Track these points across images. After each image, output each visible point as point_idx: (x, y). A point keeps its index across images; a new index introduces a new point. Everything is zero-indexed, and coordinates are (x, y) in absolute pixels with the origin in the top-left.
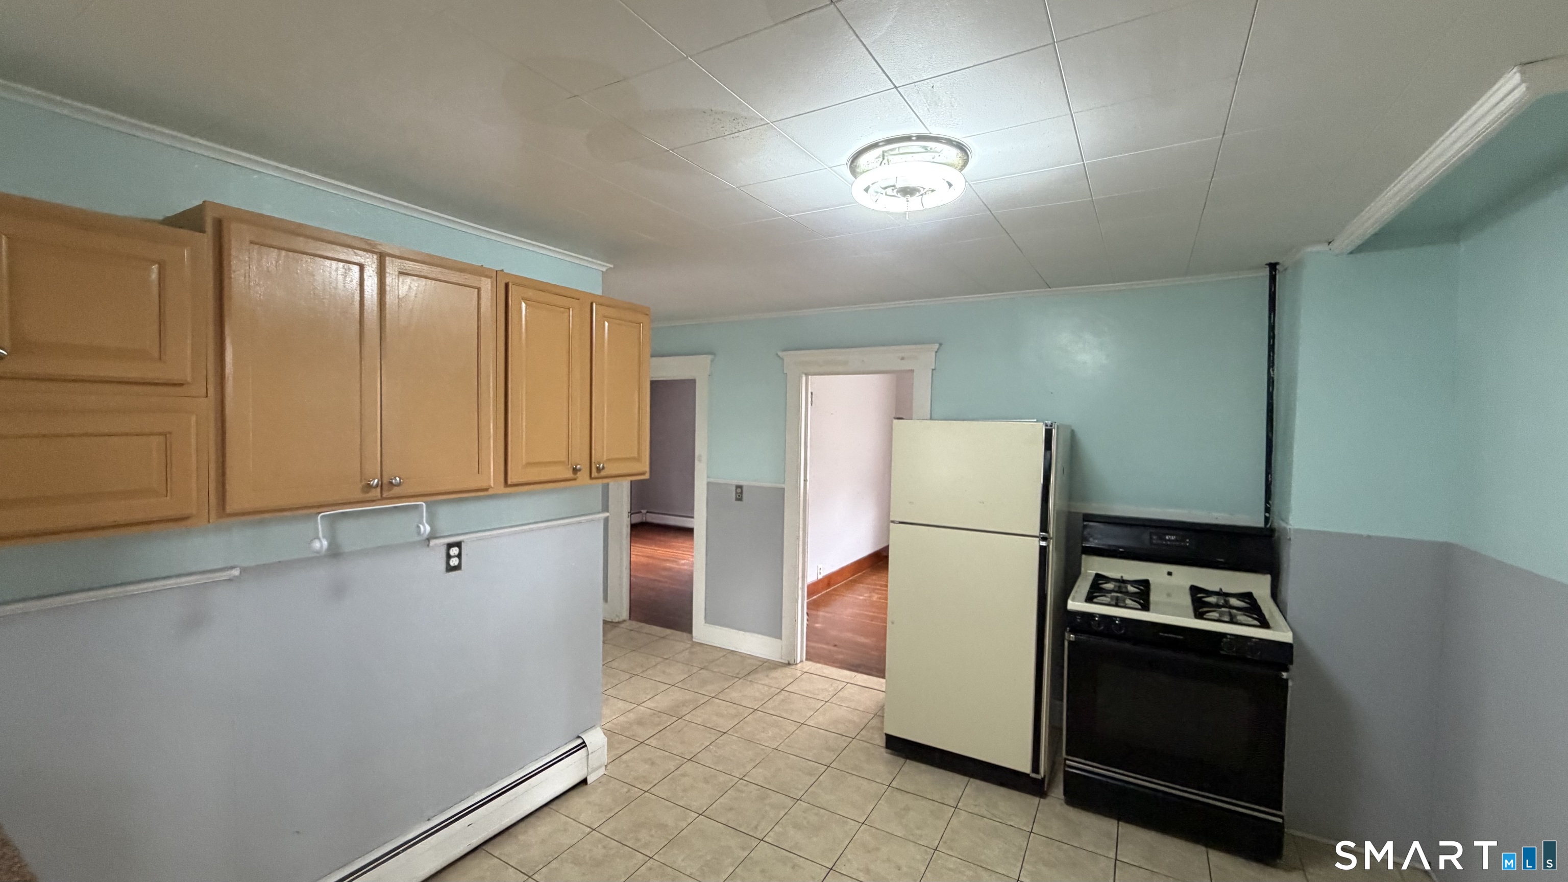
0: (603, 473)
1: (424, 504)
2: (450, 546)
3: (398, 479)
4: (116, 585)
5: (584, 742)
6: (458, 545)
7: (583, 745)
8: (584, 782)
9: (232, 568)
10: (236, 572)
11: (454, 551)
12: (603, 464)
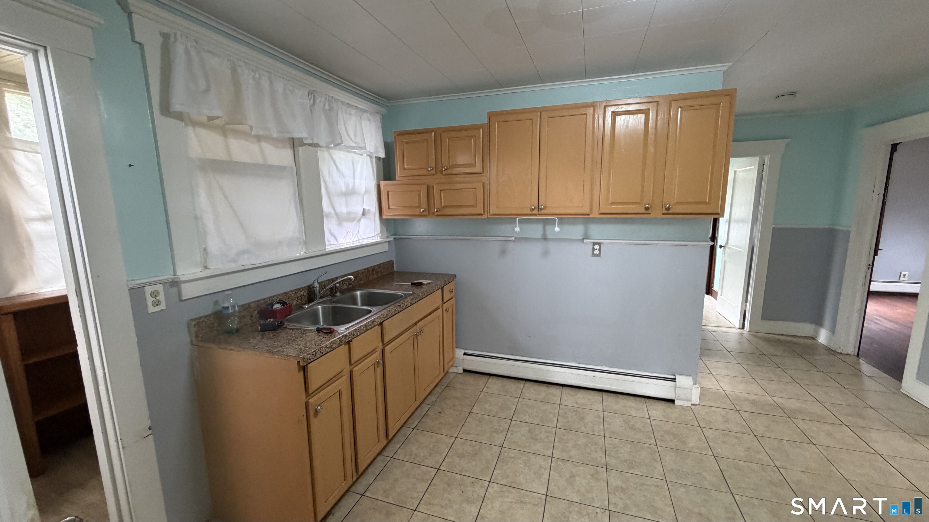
0: (670, 211)
1: (557, 219)
2: (594, 244)
3: (542, 206)
4: (485, 236)
5: (675, 379)
6: (599, 244)
7: (674, 380)
8: (672, 401)
9: (513, 237)
10: (513, 239)
11: (597, 247)
12: (669, 205)
